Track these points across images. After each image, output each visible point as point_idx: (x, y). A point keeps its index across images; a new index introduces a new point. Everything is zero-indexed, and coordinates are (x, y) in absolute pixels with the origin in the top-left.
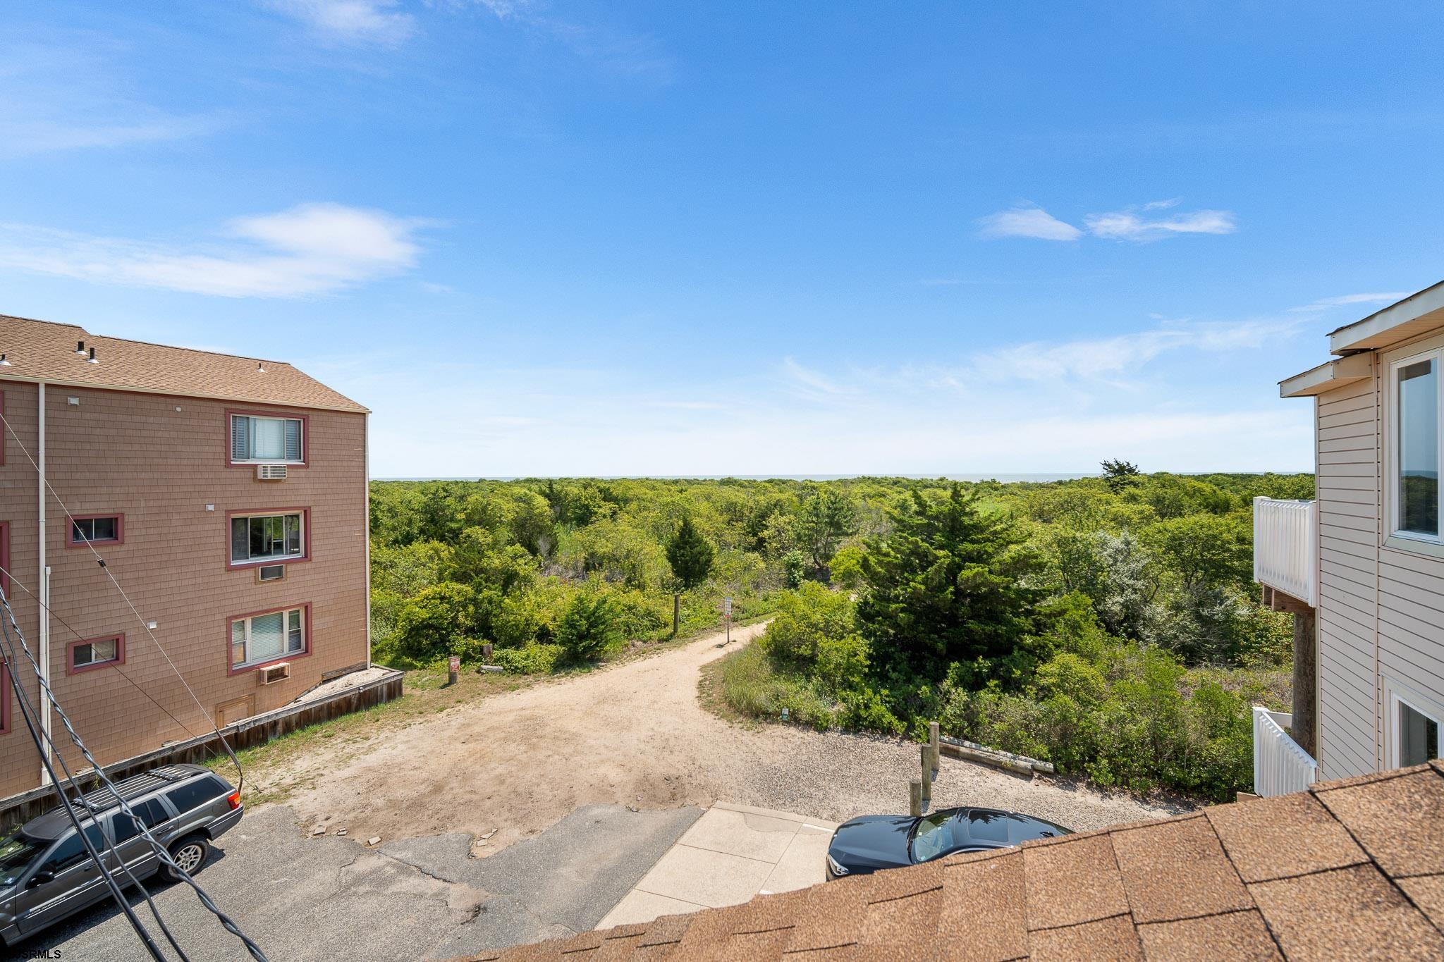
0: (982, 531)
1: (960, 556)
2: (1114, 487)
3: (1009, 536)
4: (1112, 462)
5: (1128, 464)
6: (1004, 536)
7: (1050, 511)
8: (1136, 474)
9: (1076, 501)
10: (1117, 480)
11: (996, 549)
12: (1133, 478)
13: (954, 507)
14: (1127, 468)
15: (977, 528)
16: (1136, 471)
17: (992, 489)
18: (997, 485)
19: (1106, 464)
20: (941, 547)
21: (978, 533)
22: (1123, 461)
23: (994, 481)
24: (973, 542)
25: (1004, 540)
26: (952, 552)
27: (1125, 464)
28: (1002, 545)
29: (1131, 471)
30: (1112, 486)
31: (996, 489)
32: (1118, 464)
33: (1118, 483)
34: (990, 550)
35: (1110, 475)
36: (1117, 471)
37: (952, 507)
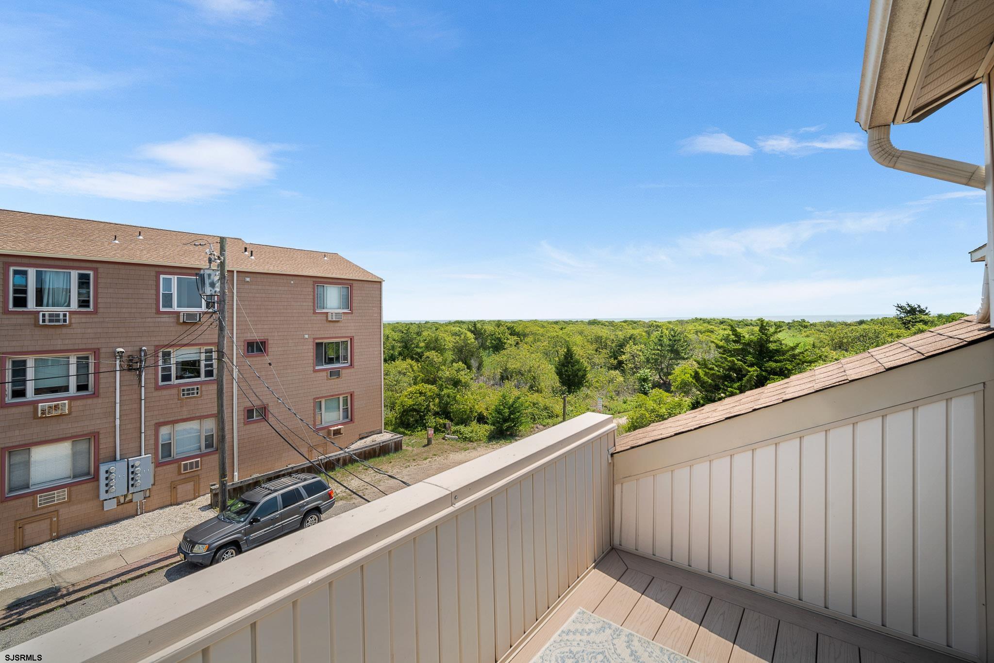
0: (784, 354)
1: (766, 371)
2: (906, 324)
3: (804, 357)
4: (904, 304)
5: (919, 306)
6: (801, 357)
7: (848, 343)
8: (927, 314)
9: (871, 335)
10: (909, 319)
11: (794, 367)
12: (923, 317)
13: (761, 337)
14: (918, 309)
15: (778, 352)
16: (927, 311)
17: (802, 326)
18: (806, 324)
19: (898, 307)
20: (752, 365)
21: (780, 356)
22: (914, 304)
23: (804, 321)
24: (776, 361)
25: (800, 360)
26: (760, 368)
27: (916, 306)
28: (798, 364)
29: (922, 311)
30: (904, 323)
31: (806, 327)
32: (909, 306)
33: (910, 321)
34: (790, 367)
35: (902, 315)
36: (909, 312)
37: (759, 337)
